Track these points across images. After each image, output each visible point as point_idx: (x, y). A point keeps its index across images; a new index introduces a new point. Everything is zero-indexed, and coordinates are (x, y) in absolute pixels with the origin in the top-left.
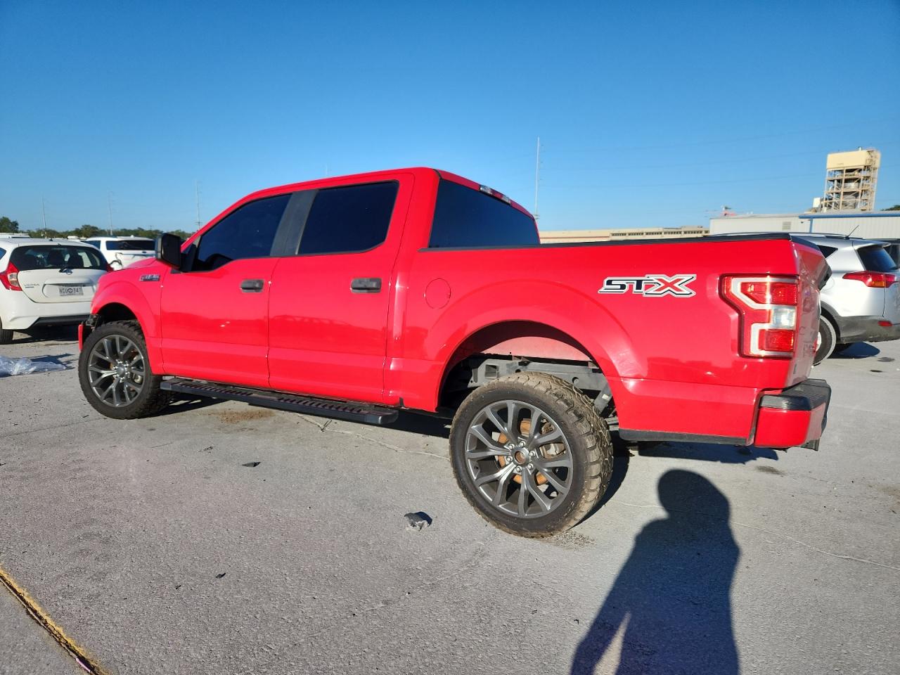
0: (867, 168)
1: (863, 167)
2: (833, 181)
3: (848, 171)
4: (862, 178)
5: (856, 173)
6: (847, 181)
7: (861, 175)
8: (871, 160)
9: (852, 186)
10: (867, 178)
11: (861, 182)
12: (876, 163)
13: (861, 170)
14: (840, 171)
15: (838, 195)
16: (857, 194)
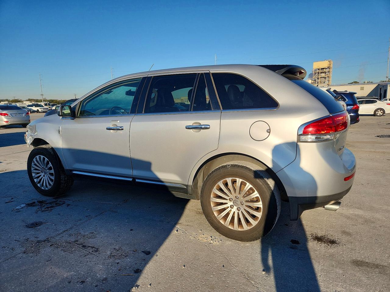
0: (329, 68)
1: (327, 67)
2: (316, 73)
3: (322, 69)
4: (327, 72)
5: (324, 70)
6: (321, 73)
7: (327, 70)
8: (330, 65)
9: (323, 75)
10: (329, 72)
11: (327, 73)
12: (332, 66)
13: (326, 68)
14: (319, 69)
15: (318, 78)
16: (325, 78)
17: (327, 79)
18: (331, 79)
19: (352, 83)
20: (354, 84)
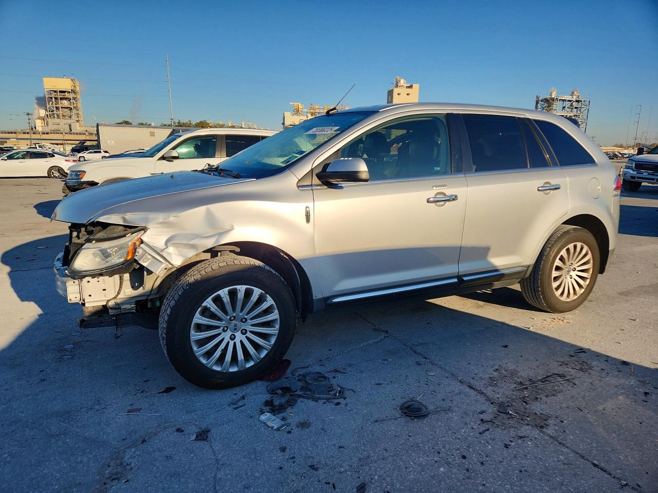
0: (73, 91)
2: (51, 98)
3: (60, 92)
4: (72, 98)
5: (66, 94)
6: (61, 99)
7: (71, 96)
8: (75, 86)
9: (65, 103)
10: (75, 99)
11: (72, 101)
12: (78, 89)
13: (69, 92)
14: (55, 91)
15: (57, 108)
16: (71, 109)
17: (74, 111)
18: (81, 112)
19: (121, 123)
20: (124, 125)
